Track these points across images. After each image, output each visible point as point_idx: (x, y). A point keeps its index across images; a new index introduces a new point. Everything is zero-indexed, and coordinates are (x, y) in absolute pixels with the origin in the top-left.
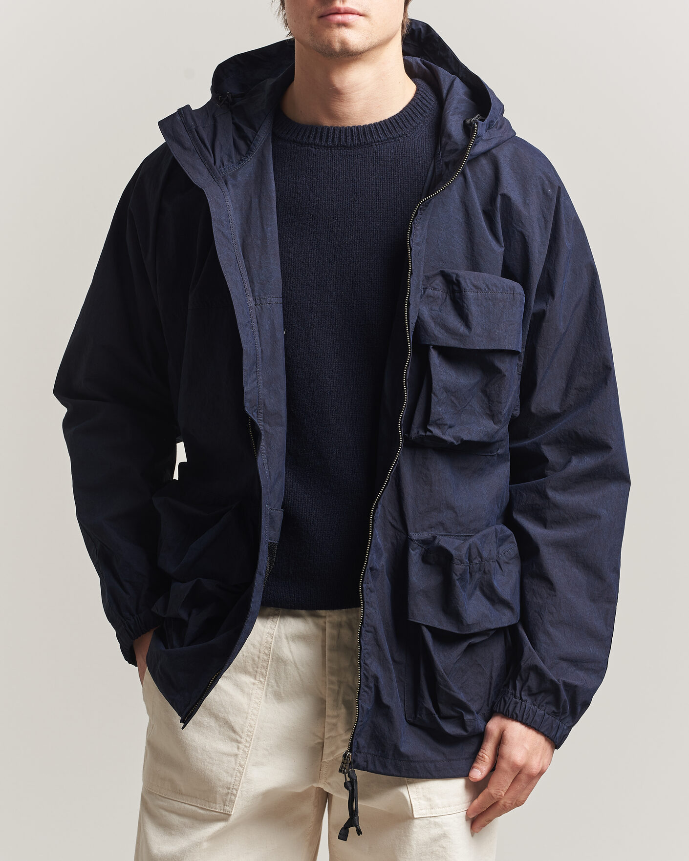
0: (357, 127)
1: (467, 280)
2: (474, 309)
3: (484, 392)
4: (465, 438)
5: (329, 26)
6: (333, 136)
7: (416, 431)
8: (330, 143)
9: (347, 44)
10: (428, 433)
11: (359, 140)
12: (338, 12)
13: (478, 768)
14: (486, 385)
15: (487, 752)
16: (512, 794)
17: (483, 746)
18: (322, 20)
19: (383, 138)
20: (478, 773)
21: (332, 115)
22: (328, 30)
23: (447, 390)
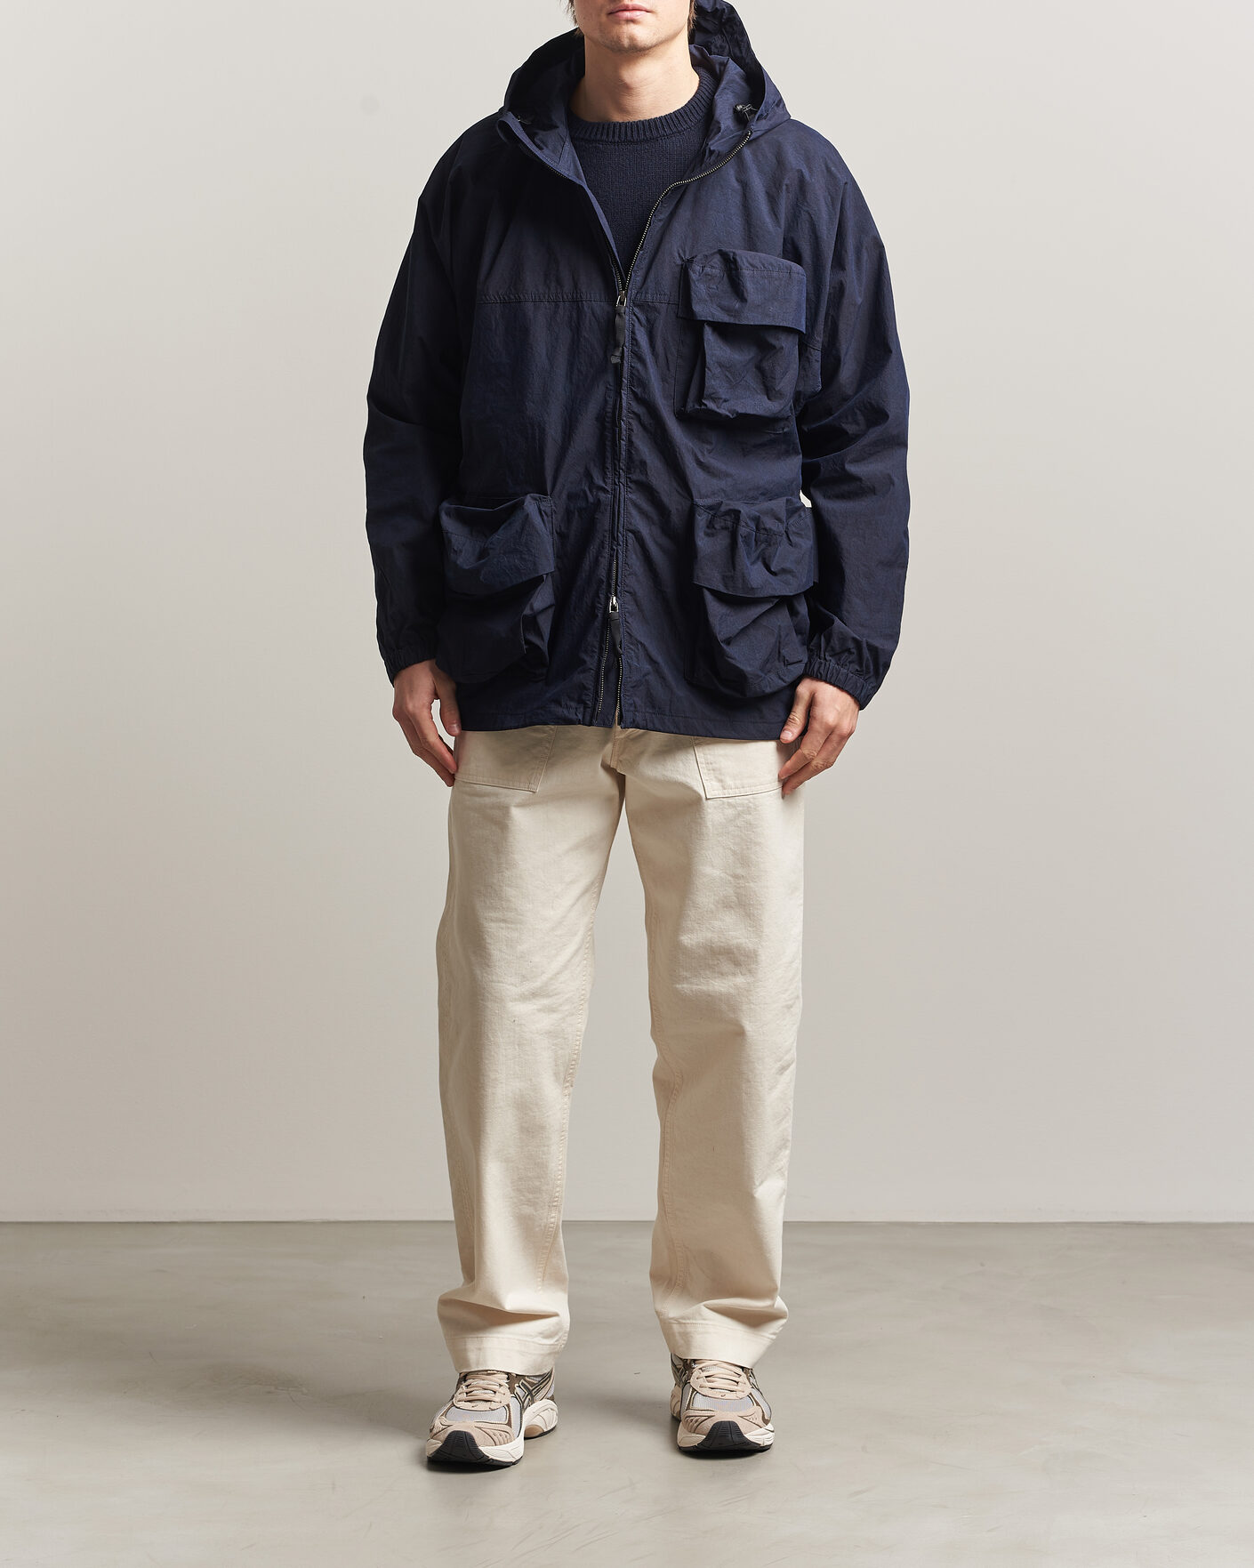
0: (643, 122)
1: (744, 260)
2: (749, 286)
3: (760, 369)
4: (740, 411)
5: (618, 23)
6: (620, 132)
7: (691, 405)
8: (617, 139)
9: (635, 40)
10: (703, 407)
11: (645, 134)
12: (627, 9)
13: (789, 730)
14: (761, 361)
15: (798, 715)
16: (824, 754)
17: (794, 710)
18: (610, 17)
19: (668, 132)
20: (790, 735)
21: (622, 109)
22: (617, 27)
23: (720, 365)
